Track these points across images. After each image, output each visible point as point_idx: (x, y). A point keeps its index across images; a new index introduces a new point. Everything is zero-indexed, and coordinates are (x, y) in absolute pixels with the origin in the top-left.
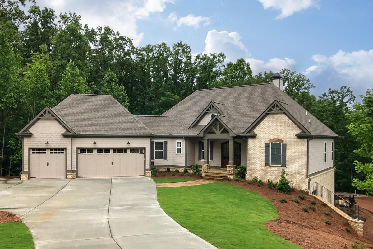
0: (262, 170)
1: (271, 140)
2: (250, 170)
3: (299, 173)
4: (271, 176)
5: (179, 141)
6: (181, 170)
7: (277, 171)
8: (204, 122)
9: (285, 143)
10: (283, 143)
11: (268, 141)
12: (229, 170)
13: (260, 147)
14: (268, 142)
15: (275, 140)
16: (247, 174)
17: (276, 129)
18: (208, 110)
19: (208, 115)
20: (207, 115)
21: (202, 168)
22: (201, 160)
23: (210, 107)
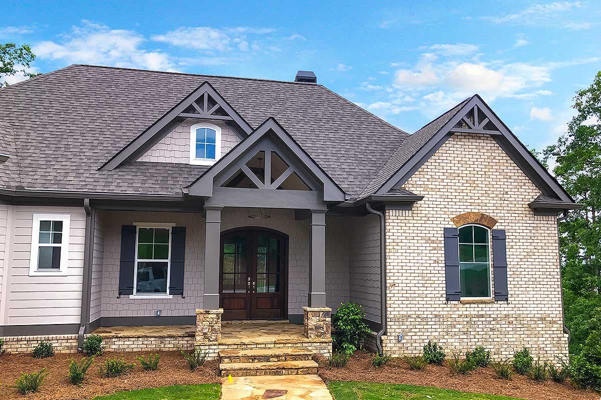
0: (436, 316)
1: (460, 217)
2: (396, 320)
3: (543, 319)
4: (465, 333)
5: (52, 217)
6: (62, 344)
7: (482, 316)
8: (168, 154)
9: (500, 228)
10: (495, 228)
11: (453, 220)
12: (317, 328)
13: (428, 241)
14: (451, 225)
15: (472, 219)
16: (385, 334)
17: (473, 184)
18: (190, 109)
19: (185, 129)
20: (179, 129)
21: (199, 328)
22: (131, 297)
23: (200, 101)
